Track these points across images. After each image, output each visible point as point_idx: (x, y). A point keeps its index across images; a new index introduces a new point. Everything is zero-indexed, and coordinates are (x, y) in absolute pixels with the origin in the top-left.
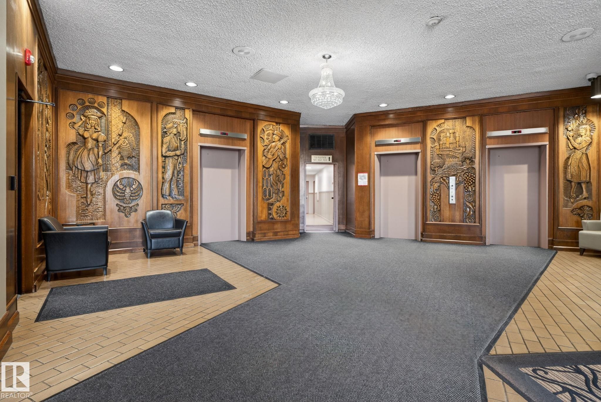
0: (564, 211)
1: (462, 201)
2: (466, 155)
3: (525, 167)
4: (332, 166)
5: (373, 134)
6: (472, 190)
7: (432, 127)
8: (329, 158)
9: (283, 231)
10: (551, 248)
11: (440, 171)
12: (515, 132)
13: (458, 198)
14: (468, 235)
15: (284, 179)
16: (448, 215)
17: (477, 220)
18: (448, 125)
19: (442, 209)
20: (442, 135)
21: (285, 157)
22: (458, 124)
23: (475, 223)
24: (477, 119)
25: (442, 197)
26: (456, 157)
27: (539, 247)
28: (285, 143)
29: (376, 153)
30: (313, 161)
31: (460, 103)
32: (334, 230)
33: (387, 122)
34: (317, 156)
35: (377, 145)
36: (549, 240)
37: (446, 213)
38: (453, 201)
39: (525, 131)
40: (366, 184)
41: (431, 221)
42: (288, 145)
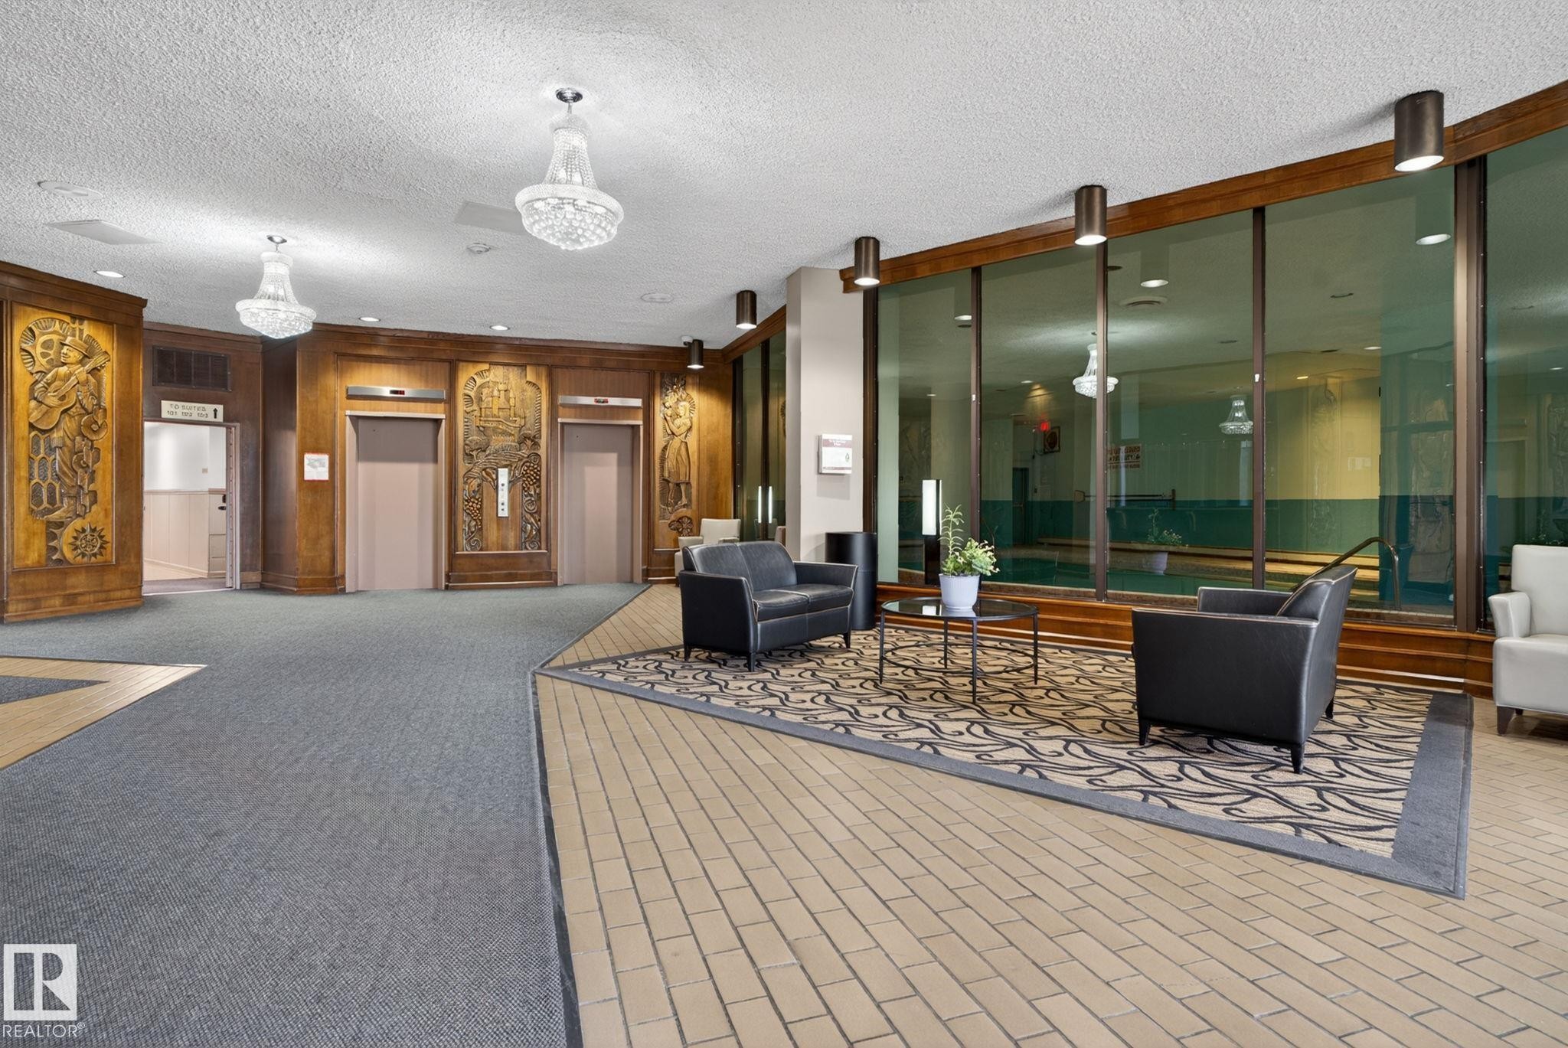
0: (662, 525)
1: (519, 511)
2: (525, 431)
3: (613, 457)
4: (223, 430)
5: (341, 372)
6: (535, 491)
7: (467, 374)
8: (215, 411)
9: (95, 592)
10: (645, 581)
11: (482, 459)
12: (598, 401)
13: (512, 508)
14: (529, 571)
15: (97, 459)
16: (495, 539)
17: (543, 545)
18: (496, 375)
19: (484, 528)
20: (485, 391)
21: (99, 404)
22: (513, 374)
23: (540, 548)
24: (543, 371)
25: (484, 505)
26: (511, 435)
27: (632, 582)
28: (99, 370)
29: (348, 412)
30: (164, 415)
31: (517, 339)
32: (229, 585)
33: (375, 352)
34: (180, 404)
35: (350, 397)
36: (643, 570)
37: (492, 534)
38: (504, 512)
39: (613, 401)
40: (325, 476)
41: (464, 549)
42: (106, 376)
